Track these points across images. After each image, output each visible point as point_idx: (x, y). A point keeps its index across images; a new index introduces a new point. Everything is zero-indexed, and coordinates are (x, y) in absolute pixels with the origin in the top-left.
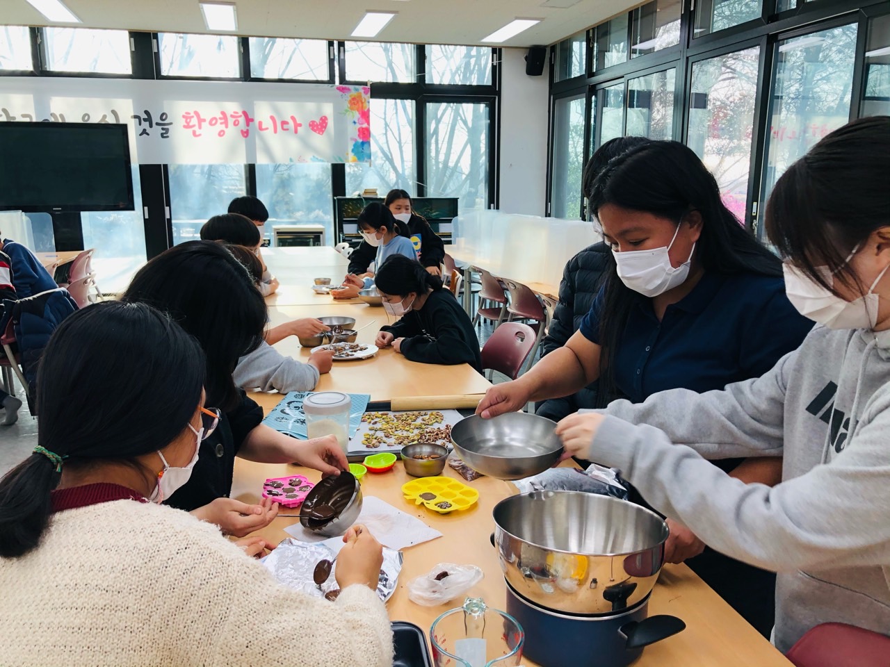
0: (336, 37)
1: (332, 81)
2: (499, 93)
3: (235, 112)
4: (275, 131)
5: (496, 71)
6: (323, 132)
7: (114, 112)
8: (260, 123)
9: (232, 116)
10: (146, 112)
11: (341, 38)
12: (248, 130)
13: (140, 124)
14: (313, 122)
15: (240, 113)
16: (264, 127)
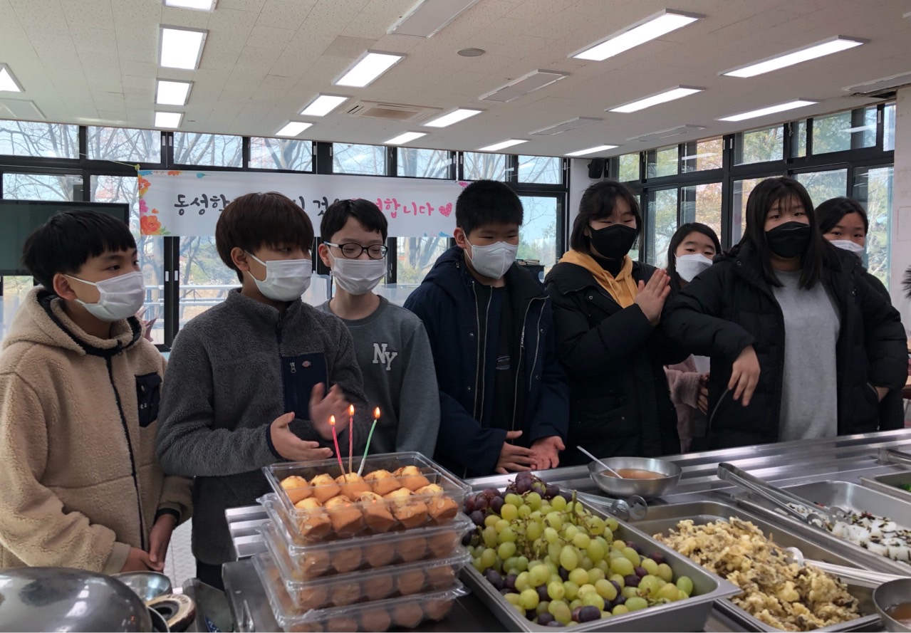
0: (457, 148)
1: (454, 178)
2: (568, 190)
3: (388, 200)
4: (415, 214)
5: (566, 175)
6: (448, 214)
7: (301, 198)
8: (405, 208)
9: (385, 202)
10: (325, 198)
11: (461, 149)
12: (396, 213)
13: (319, 207)
14: (442, 207)
15: (391, 200)
16: (407, 210)
